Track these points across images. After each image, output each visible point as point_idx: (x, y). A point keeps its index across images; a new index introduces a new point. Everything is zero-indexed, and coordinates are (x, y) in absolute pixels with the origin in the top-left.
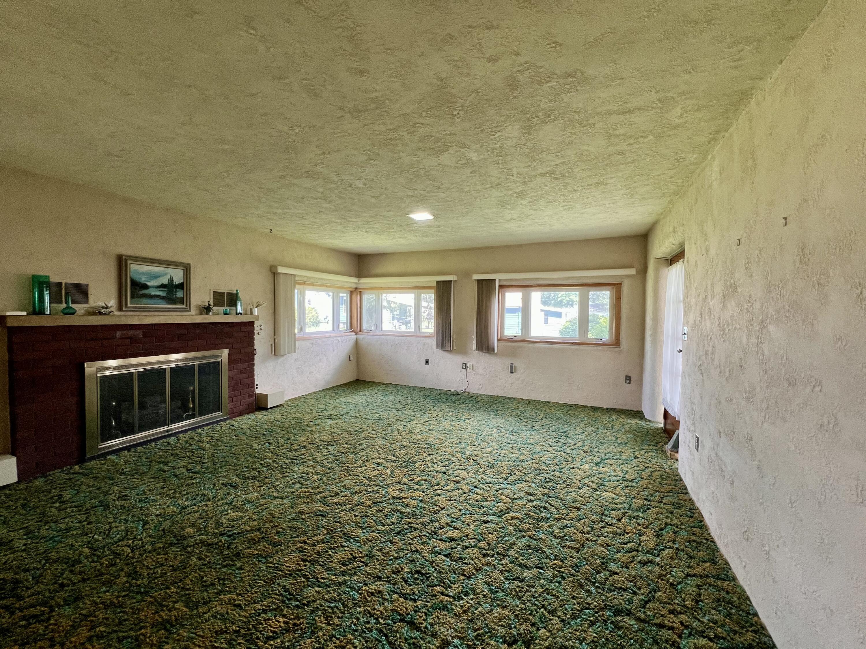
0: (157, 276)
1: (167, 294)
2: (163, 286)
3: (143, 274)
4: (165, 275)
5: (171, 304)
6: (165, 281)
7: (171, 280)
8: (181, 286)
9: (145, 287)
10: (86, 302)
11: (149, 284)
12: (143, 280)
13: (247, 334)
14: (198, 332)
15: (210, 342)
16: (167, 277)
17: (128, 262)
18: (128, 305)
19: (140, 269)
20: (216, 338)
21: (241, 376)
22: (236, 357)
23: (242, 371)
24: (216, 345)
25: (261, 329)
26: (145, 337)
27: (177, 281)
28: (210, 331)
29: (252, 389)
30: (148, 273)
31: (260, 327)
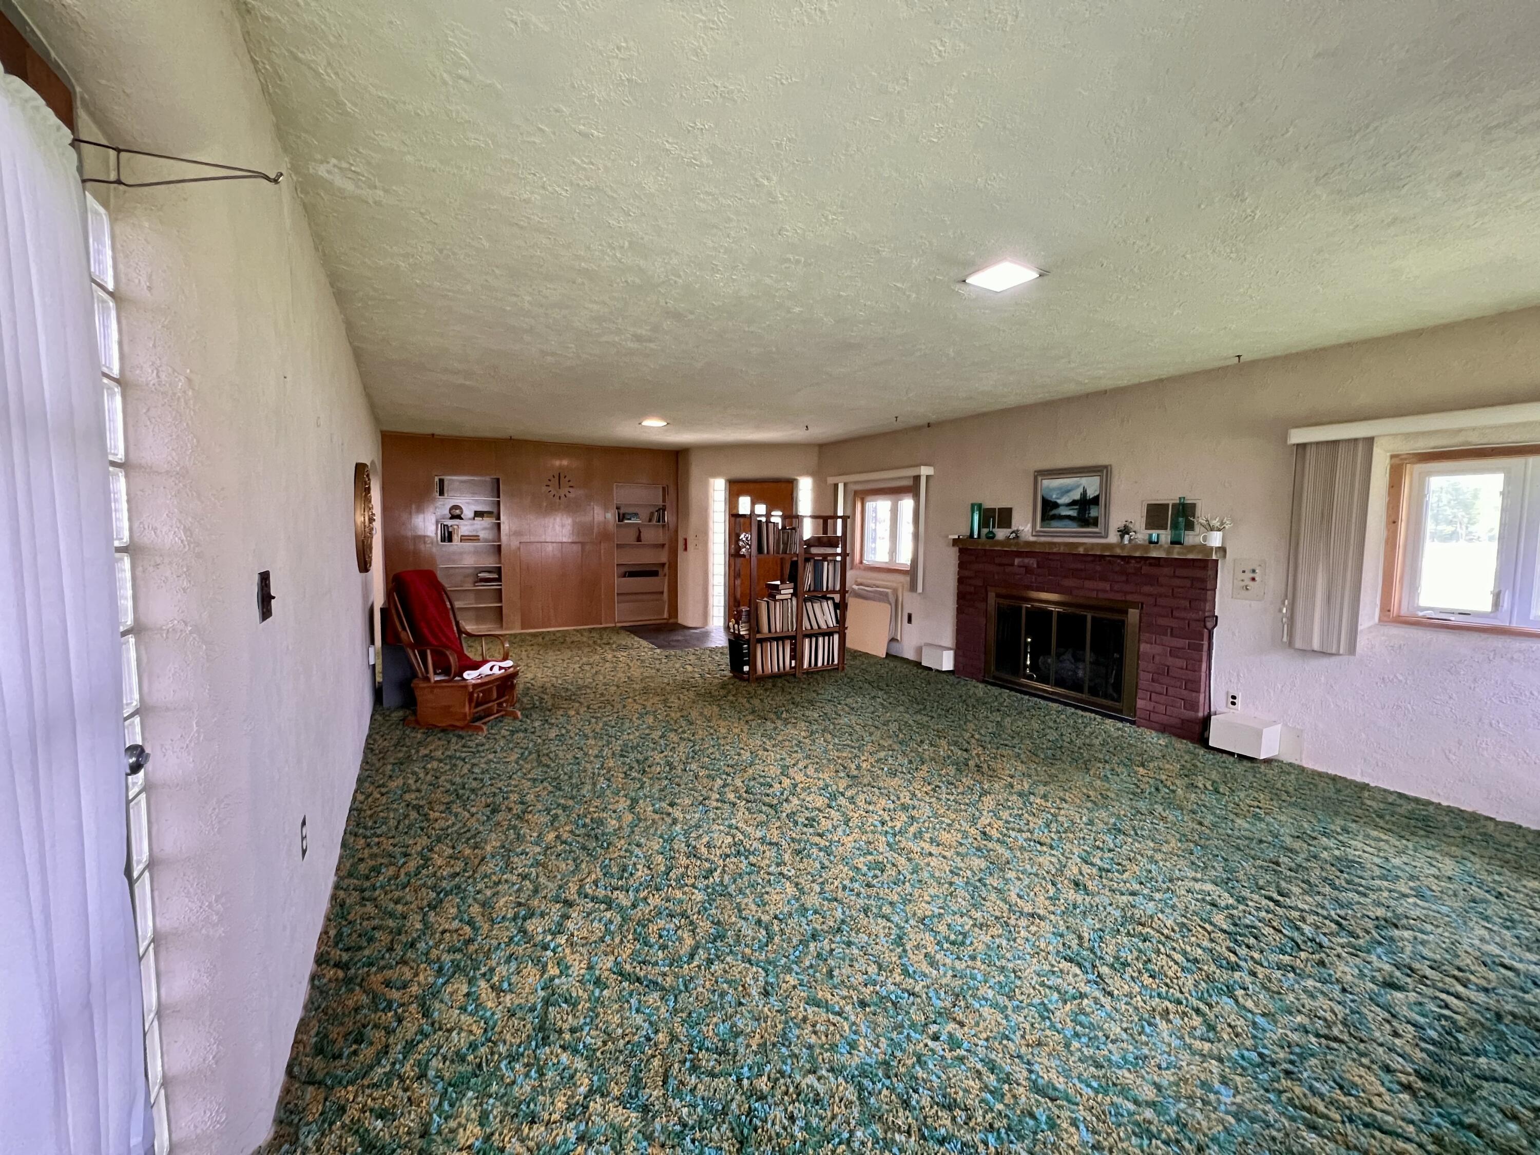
0: (1068, 491)
1: (1079, 513)
2: (1074, 503)
3: (1054, 489)
4: (1078, 486)
5: (1082, 526)
6: (1076, 496)
7: (1084, 493)
8: (1096, 501)
9: (1056, 505)
10: (1009, 526)
11: (1059, 501)
12: (1054, 497)
13: (1188, 583)
14: (1098, 568)
15: (1116, 587)
16: (1081, 490)
17: (1039, 478)
18: (1038, 528)
19: (1051, 485)
20: (1127, 582)
21: (1170, 659)
22: (1162, 621)
23: (1174, 652)
24: (1126, 593)
25: (1253, 579)
26: (1038, 567)
27: (1091, 494)
28: (1117, 569)
29: (1194, 694)
30: (1059, 488)
31: (1252, 575)
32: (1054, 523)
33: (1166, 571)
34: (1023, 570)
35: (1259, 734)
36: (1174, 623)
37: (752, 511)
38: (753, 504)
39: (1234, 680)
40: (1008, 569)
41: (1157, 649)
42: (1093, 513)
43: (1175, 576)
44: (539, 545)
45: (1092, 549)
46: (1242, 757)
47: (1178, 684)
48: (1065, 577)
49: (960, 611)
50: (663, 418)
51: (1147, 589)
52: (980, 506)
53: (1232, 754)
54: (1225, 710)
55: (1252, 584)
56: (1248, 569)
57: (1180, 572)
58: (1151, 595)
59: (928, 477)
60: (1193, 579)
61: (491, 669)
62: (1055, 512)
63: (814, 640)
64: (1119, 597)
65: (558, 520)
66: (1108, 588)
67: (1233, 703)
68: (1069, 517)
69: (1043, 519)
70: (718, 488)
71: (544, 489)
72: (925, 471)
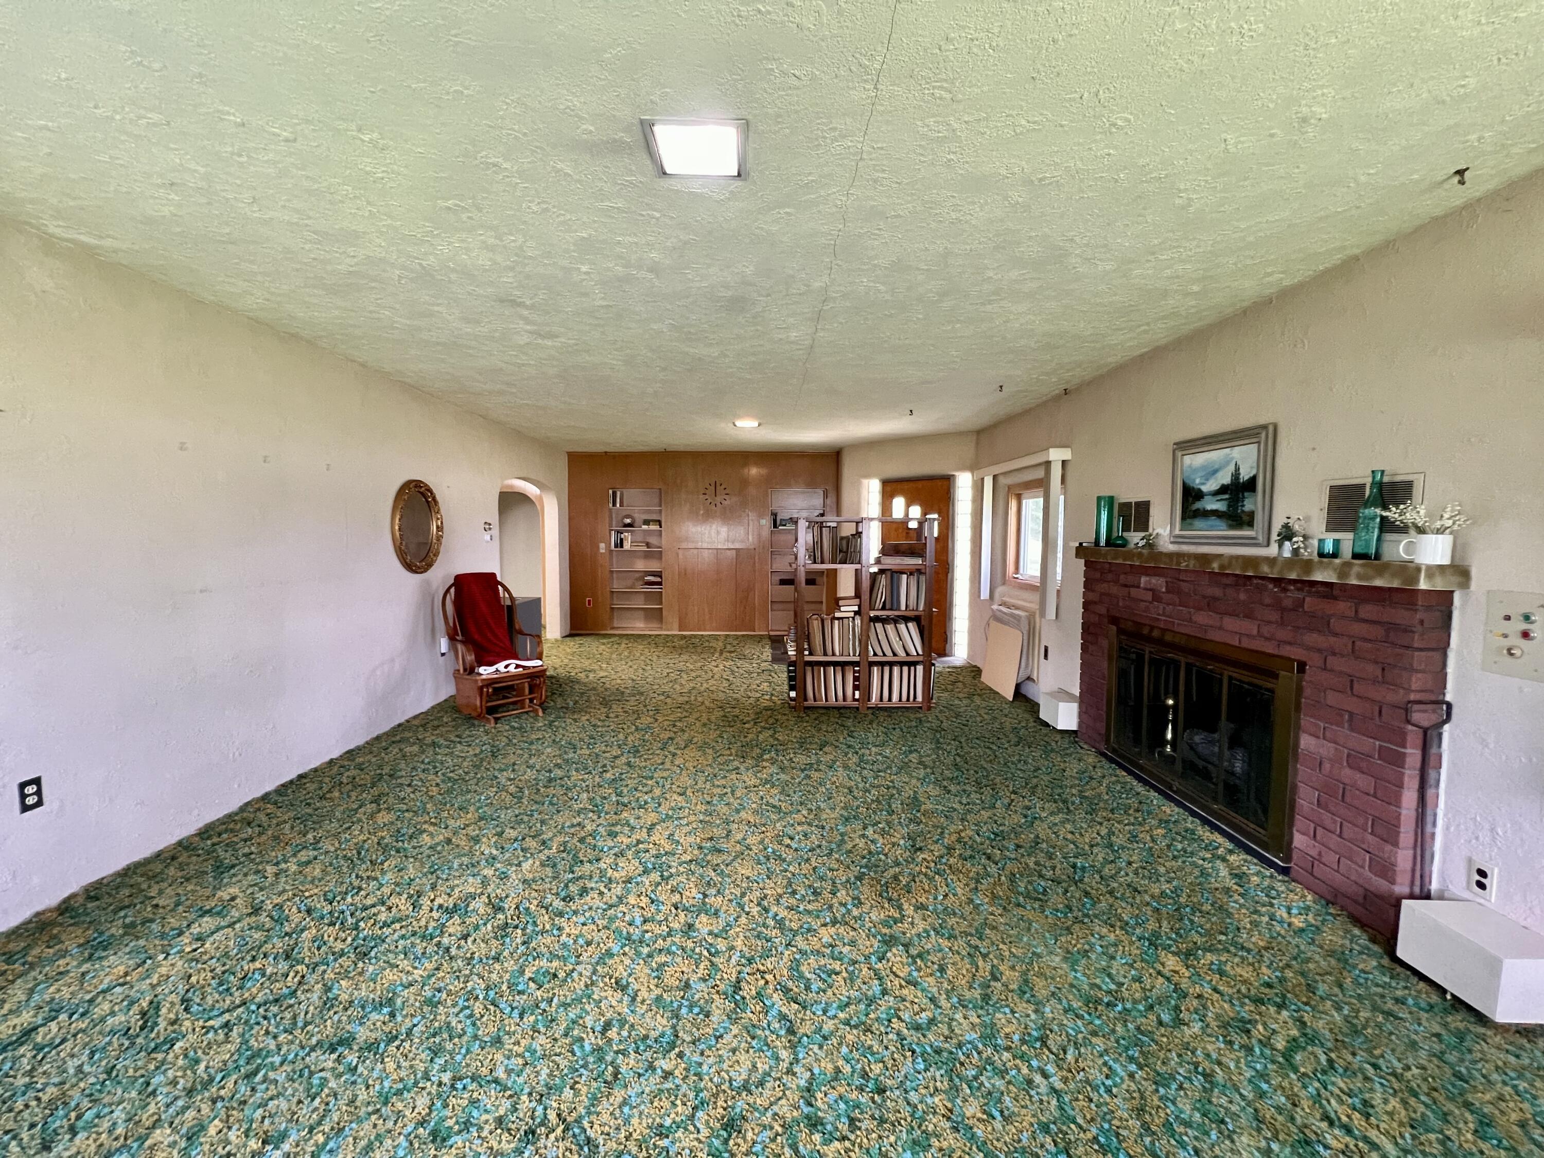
1: (1229, 506)
2: (1223, 490)
3: (1195, 471)
4: (1227, 463)
6: (1225, 478)
7: (1236, 474)
8: (1251, 485)
9: (1199, 495)
10: (1147, 529)
11: (1205, 489)
12: (1197, 482)
13: (1379, 632)
14: (1242, 596)
15: (1266, 630)
16: (1231, 468)
17: (1179, 454)
18: (1177, 532)
19: (1195, 461)
20: (1282, 623)
21: (1347, 771)
22: (1332, 698)
23: (1355, 761)
24: (1281, 643)
25: (1526, 635)
26: (1168, 591)
27: (1245, 474)
28: (1267, 601)
29: (1388, 847)
30: (1203, 467)
31: (1525, 626)
32: (1198, 523)
33: (1344, 607)
34: (1149, 596)
35: (1494, 968)
36: (1351, 704)
37: (907, 514)
38: (908, 505)
39: (1485, 837)
40: (1133, 591)
41: (1325, 749)
42: (1248, 506)
43: (1357, 619)
44: (695, 551)
45: (1230, 565)
46: (1458, 1004)
47: (1361, 821)
48: (1199, 609)
49: (1084, 648)
50: (754, 416)
51: (1312, 638)
52: (1111, 500)
53: (1442, 991)
54: (1466, 895)
55: (1523, 643)
56: (1516, 612)
57: (1368, 611)
58: (1319, 651)
59: (1064, 462)
60: (1391, 627)
61: (506, 667)
62: (1198, 505)
63: (887, 669)
64: (1269, 648)
65: (714, 526)
66: (1255, 632)
67: (1481, 886)
68: (1215, 513)
69: (1184, 518)
70: (872, 489)
71: (701, 496)
72: (1056, 455)
